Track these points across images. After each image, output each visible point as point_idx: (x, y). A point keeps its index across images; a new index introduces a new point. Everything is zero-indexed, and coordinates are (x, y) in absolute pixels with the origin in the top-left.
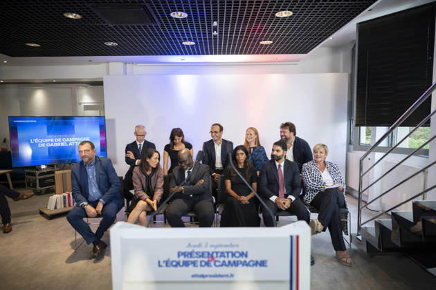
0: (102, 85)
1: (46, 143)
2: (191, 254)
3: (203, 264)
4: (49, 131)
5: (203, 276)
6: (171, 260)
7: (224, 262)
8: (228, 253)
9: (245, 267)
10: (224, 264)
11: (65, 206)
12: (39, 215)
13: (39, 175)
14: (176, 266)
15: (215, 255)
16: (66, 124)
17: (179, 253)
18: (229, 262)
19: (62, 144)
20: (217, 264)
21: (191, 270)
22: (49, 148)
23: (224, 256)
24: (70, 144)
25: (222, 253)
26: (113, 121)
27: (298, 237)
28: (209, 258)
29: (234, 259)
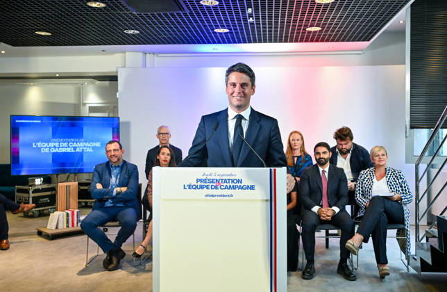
0: (117, 80)
1: (50, 148)
2: (205, 181)
3: (213, 187)
4: (55, 135)
5: (212, 196)
6: (192, 184)
7: (227, 186)
8: (229, 180)
9: (240, 190)
10: (226, 188)
11: (68, 226)
12: (36, 236)
13: (33, 192)
14: (195, 189)
15: (220, 181)
16: (73, 125)
17: (197, 179)
18: (230, 186)
19: (68, 150)
20: (222, 187)
21: (205, 191)
22: (53, 153)
24: (78, 150)
25: (225, 180)
26: (128, 124)
28: (217, 183)
29: (233, 184)
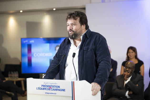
2: (45, 86)
3: (48, 89)
5: (48, 93)
6: (40, 87)
7: (54, 89)
8: (54, 86)
9: (59, 91)
14: (41, 89)
15: (51, 86)
17: (42, 85)
18: (55, 89)
20: (52, 89)
21: (45, 91)
23: (53, 87)
25: (53, 86)
27: (74, 82)
28: (50, 88)
29: (56, 88)
